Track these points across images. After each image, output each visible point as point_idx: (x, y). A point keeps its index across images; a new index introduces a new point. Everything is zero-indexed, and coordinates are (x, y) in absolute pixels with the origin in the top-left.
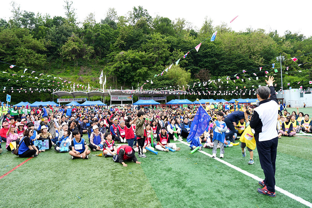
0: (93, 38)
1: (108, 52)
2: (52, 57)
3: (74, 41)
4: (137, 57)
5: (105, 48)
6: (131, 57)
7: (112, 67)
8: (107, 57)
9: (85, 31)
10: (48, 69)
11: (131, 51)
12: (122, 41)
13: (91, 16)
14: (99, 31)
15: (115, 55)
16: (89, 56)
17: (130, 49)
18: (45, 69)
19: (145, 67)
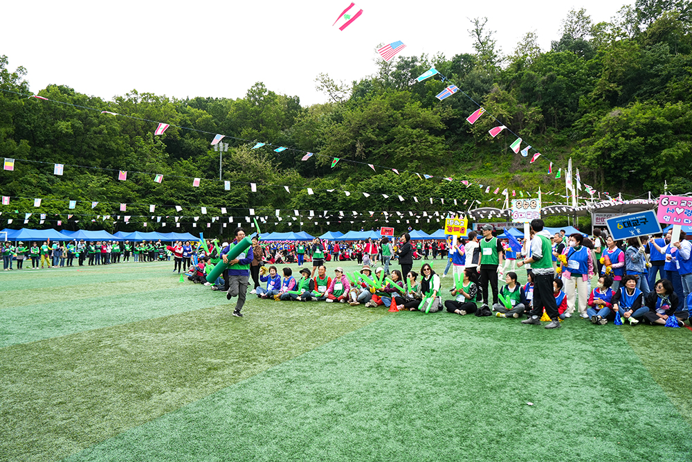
0: (539, 88)
1: (577, 114)
2: (454, 138)
3: (497, 102)
4: (660, 120)
5: (566, 106)
6: (642, 121)
7: (592, 148)
8: (573, 127)
9: (519, 76)
10: (448, 165)
11: (638, 105)
12: (612, 85)
13: (530, 39)
14: (550, 70)
15: (595, 120)
16: (532, 128)
17: (634, 101)
18: (442, 165)
19: (682, 139)
